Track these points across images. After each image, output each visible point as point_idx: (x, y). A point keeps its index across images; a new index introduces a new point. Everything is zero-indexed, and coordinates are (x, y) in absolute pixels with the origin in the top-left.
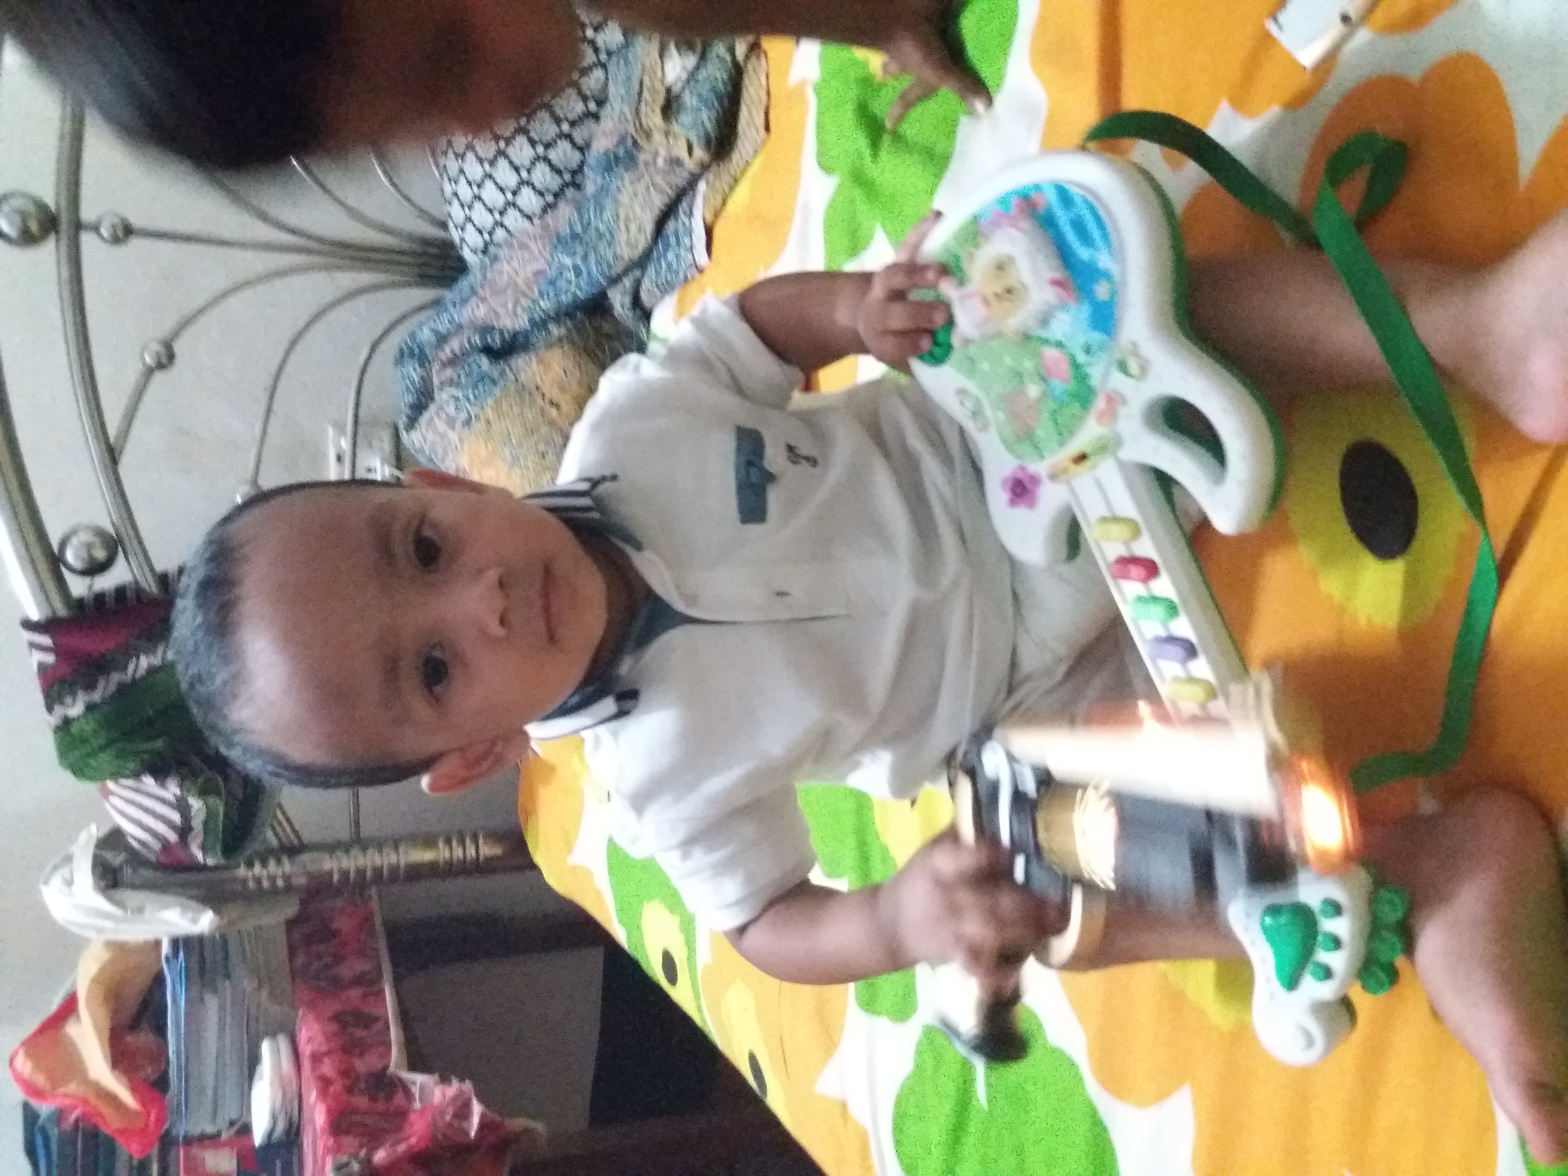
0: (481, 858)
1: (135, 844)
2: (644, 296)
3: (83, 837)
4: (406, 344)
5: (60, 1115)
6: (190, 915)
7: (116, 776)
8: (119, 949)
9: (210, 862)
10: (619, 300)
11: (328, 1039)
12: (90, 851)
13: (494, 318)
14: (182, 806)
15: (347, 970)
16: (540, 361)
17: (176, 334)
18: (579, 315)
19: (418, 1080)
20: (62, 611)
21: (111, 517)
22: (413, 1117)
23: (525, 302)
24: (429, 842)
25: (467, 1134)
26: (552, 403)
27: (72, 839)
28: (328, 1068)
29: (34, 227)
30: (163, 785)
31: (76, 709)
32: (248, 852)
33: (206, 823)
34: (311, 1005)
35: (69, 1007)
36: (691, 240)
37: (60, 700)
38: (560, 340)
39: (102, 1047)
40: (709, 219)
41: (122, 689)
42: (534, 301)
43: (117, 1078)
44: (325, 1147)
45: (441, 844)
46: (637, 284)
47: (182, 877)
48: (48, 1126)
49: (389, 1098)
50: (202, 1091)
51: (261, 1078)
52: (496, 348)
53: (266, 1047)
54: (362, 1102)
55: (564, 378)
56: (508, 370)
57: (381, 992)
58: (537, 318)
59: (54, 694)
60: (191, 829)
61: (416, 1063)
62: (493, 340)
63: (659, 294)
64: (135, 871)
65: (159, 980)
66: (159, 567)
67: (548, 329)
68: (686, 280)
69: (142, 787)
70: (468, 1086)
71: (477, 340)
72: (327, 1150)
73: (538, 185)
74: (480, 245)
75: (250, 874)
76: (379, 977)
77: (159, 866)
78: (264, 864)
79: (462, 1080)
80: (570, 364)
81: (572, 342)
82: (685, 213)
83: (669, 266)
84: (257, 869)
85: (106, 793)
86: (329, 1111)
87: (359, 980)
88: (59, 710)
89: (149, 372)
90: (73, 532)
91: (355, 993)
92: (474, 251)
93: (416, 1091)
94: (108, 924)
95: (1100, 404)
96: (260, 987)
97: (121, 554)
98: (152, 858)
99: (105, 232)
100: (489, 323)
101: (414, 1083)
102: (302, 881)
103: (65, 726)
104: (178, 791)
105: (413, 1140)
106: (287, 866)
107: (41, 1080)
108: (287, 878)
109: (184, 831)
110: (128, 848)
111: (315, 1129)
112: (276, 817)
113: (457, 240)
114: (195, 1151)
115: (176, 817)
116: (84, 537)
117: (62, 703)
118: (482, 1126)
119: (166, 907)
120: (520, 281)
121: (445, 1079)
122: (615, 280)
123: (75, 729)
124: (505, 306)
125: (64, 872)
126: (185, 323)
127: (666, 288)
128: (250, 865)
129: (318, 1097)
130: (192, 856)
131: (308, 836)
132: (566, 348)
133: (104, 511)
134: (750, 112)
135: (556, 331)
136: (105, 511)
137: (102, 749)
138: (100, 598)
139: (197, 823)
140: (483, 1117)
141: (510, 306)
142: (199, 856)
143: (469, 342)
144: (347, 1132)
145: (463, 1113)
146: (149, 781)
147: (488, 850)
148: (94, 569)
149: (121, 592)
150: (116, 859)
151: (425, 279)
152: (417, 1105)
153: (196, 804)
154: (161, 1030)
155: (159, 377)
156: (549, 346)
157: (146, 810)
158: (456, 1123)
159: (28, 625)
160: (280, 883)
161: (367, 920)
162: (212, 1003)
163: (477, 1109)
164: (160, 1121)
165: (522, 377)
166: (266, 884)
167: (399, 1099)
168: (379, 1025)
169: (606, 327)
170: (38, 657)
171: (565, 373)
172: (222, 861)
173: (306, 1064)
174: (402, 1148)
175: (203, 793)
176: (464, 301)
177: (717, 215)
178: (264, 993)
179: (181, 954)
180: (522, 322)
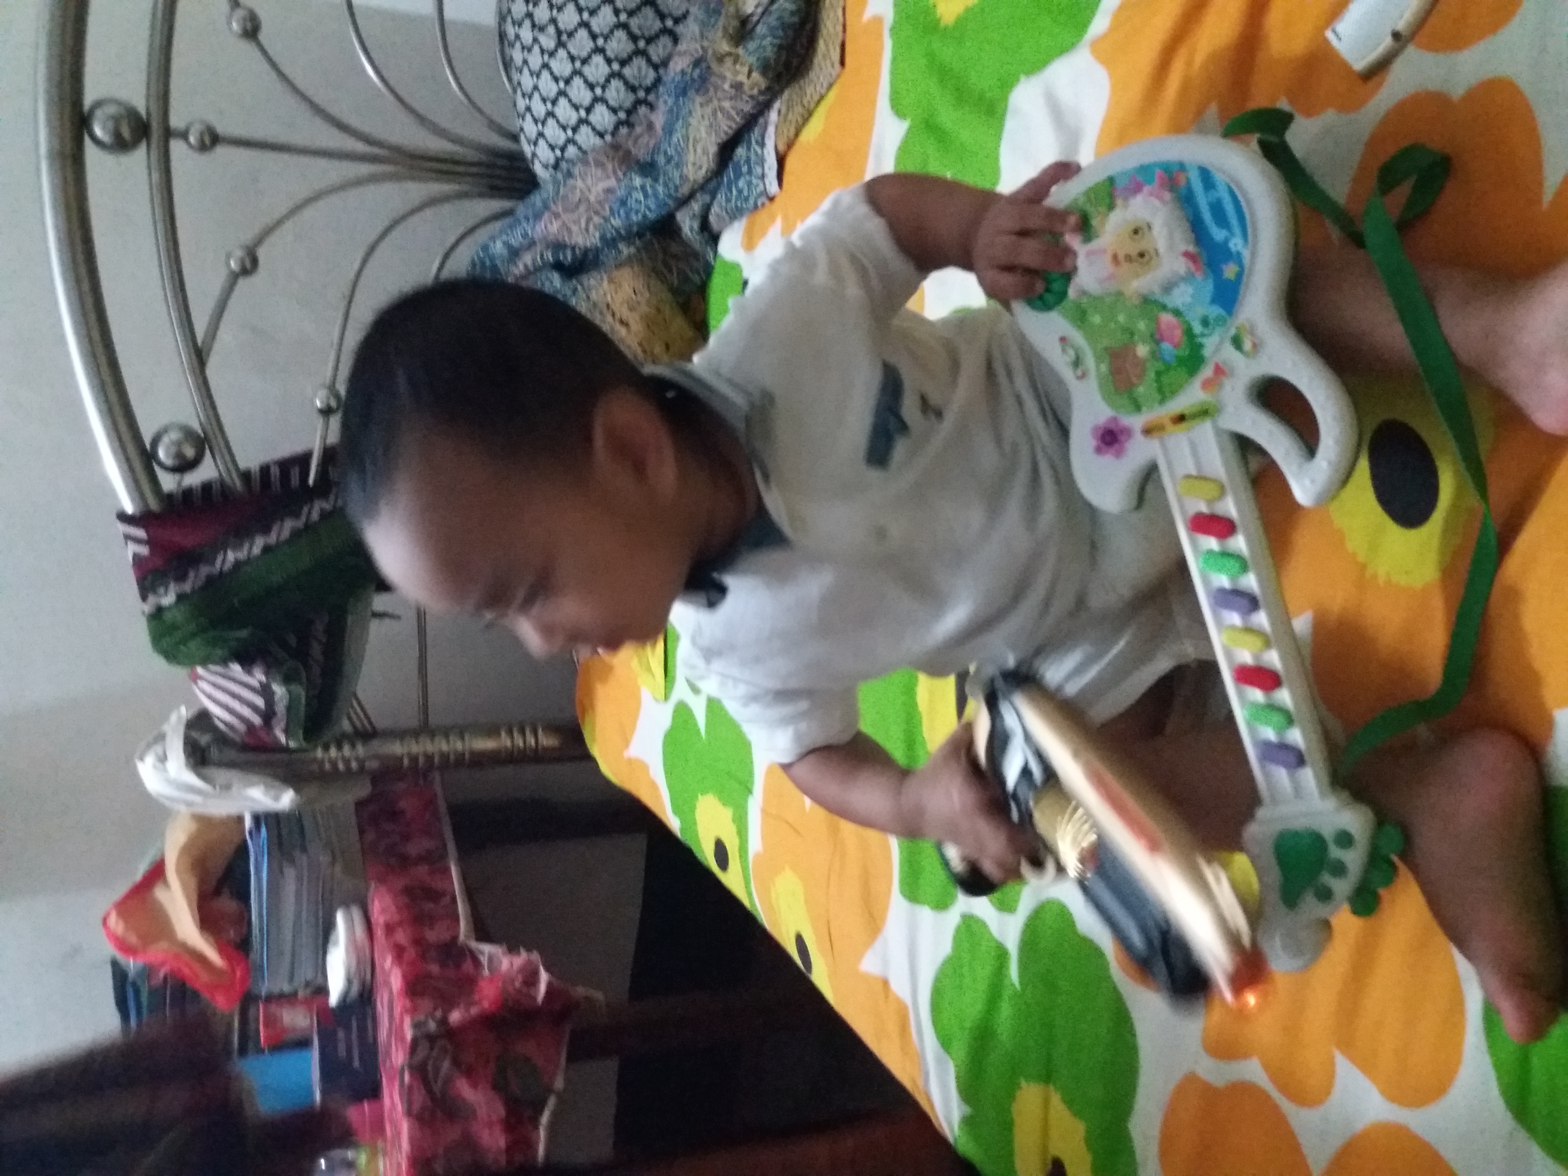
0: (540, 747)
1: (221, 726)
2: (712, 219)
3: (174, 718)
4: (478, 256)
5: (148, 971)
6: (272, 793)
7: (204, 662)
8: (204, 822)
9: (292, 744)
10: (687, 223)
11: (399, 909)
12: (181, 729)
13: (565, 234)
14: (265, 691)
15: (414, 849)
16: (611, 281)
17: (260, 240)
18: (648, 235)
19: (486, 950)
20: (154, 505)
21: (199, 416)
22: (483, 984)
23: (596, 219)
24: (492, 731)
25: (534, 999)
26: (622, 322)
27: (165, 718)
28: (402, 937)
29: (126, 133)
30: (249, 672)
31: (168, 599)
32: (325, 738)
33: (289, 709)
34: (381, 880)
35: (157, 873)
36: (763, 169)
37: (154, 589)
38: (630, 259)
39: (192, 910)
40: (781, 148)
41: (210, 581)
42: (606, 220)
43: (206, 940)
44: (404, 1007)
45: (503, 734)
46: (707, 209)
47: (263, 757)
48: (139, 983)
49: (458, 966)
50: (281, 953)
51: (336, 943)
52: (566, 263)
53: (340, 918)
54: (434, 968)
55: (634, 296)
56: (579, 287)
57: (447, 870)
58: (609, 236)
59: (147, 583)
60: (274, 714)
61: (483, 934)
62: (565, 257)
63: (727, 218)
64: (220, 751)
65: (242, 851)
66: (243, 465)
67: (618, 249)
68: (756, 207)
69: (231, 674)
70: (535, 956)
71: (549, 256)
72: (405, 1011)
73: (612, 103)
74: (552, 161)
75: (326, 756)
76: (443, 856)
77: (245, 748)
78: (340, 747)
79: (529, 950)
80: (640, 285)
81: (641, 261)
82: (757, 142)
83: (740, 192)
84: (333, 752)
85: (195, 678)
86: (404, 977)
87: (427, 858)
88: (152, 599)
89: (234, 278)
90: (165, 430)
91: (422, 871)
92: (546, 166)
93: (484, 960)
94: (198, 799)
95: (1207, 372)
96: (333, 863)
97: (208, 452)
98: (237, 739)
99: (192, 139)
100: (560, 239)
101: (482, 953)
102: (373, 765)
103: (157, 615)
104: (263, 678)
105: (486, 1004)
106: (361, 750)
107: (133, 939)
108: (361, 762)
109: (268, 715)
110: (214, 729)
111: (391, 992)
112: (352, 707)
113: (529, 155)
114: (273, 1008)
115: (260, 702)
116: (174, 435)
117: (155, 592)
118: (548, 992)
119: (252, 785)
120: (592, 198)
121: (512, 950)
122: (684, 202)
123: (168, 616)
124: (577, 222)
125: (158, 749)
126: (268, 231)
127: (734, 215)
128: (326, 748)
129: (393, 962)
130: (275, 737)
131: (381, 723)
132: (636, 268)
133: (191, 410)
134: (827, 45)
135: (626, 250)
136: (194, 413)
137: (194, 635)
138: (188, 493)
139: (281, 707)
140: (550, 985)
141: (583, 225)
142: (283, 739)
143: (542, 256)
144: (422, 994)
145: (531, 979)
146: (236, 668)
147: (547, 741)
148: (184, 466)
149: (207, 487)
150: (204, 739)
151: (494, 191)
152: (486, 972)
153: (279, 690)
154: (243, 896)
155: (243, 284)
156: (619, 266)
157: (234, 696)
158: (525, 990)
159: (123, 517)
160: (354, 765)
161: (430, 803)
162: (290, 873)
163: (544, 976)
164: (244, 980)
165: (594, 296)
166: (341, 766)
167: (468, 966)
168: (446, 900)
169: (675, 248)
170: (132, 548)
171: (635, 294)
172: (304, 744)
173: (379, 933)
174: (474, 1011)
175: (287, 680)
176: (538, 216)
177: (790, 145)
178: (338, 868)
179: (263, 830)
180: (593, 239)
